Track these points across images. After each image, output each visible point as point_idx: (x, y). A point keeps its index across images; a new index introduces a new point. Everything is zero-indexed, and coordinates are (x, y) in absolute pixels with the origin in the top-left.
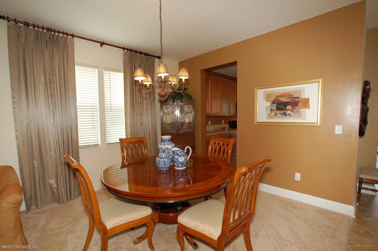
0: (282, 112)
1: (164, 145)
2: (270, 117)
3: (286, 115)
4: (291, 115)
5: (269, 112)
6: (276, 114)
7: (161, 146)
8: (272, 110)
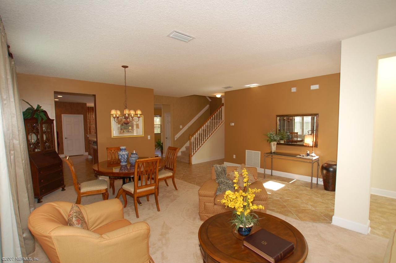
0: (127, 130)
1: (122, 152)
2: (120, 133)
3: (129, 132)
4: (131, 132)
5: (120, 130)
6: (124, 132)
7: (120, 153)
8: (121, 129)
